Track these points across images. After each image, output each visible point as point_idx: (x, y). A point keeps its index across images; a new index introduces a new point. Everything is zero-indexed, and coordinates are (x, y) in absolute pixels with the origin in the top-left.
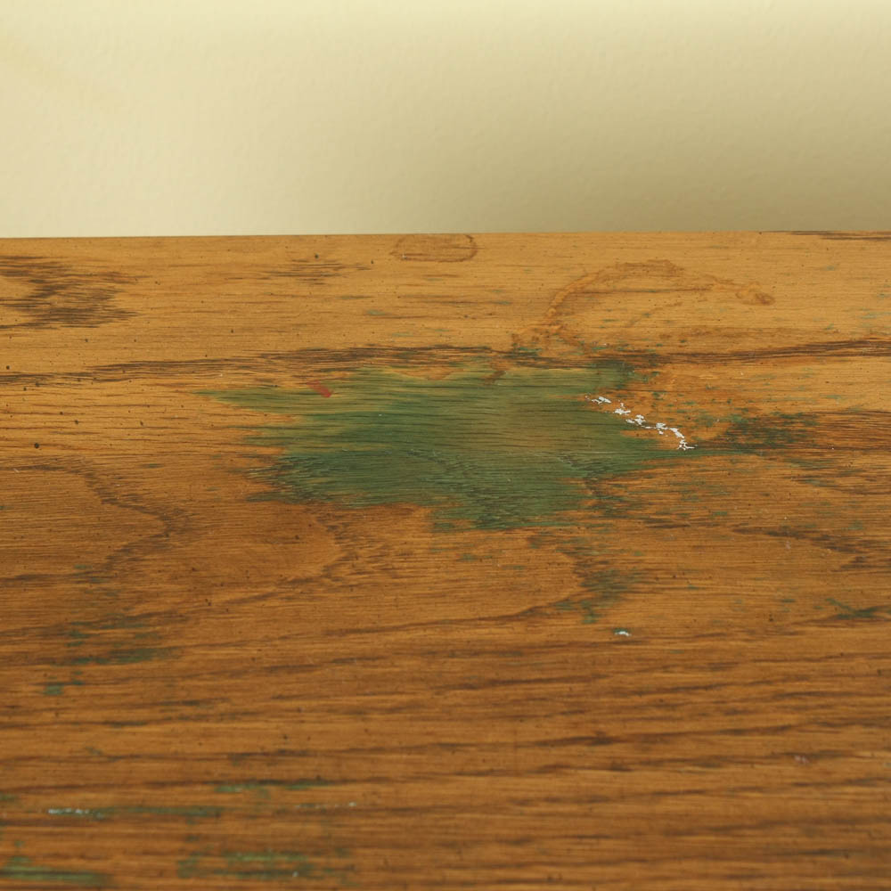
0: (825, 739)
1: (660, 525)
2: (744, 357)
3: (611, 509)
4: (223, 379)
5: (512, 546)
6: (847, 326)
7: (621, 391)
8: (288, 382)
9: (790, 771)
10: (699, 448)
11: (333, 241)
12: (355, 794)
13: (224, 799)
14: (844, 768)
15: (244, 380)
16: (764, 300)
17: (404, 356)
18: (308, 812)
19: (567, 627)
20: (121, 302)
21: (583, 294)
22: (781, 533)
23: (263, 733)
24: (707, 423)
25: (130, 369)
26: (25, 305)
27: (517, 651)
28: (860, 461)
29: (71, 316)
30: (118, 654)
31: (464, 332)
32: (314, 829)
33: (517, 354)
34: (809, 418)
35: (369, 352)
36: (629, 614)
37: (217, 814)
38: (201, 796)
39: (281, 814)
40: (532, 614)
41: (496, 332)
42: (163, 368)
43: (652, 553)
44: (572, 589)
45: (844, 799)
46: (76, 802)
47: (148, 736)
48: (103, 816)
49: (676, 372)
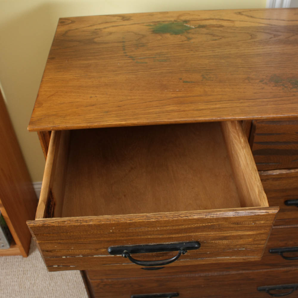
0: (213, 49)
1: (193, 34)
2: (198, 20)
3: (188, 33)
4: (145, 24)
5: (179, 36)
6: (208, 18)
7: (186, 23)
8: (152, 24)
9: (211, 52)
10: (196, 28)
11: (153, 13)
12: (169, 55)
13: (156, 56)
14: (216, 51)
15: (147, 24)
16: (199, 16)
17: (163, 22)
18: (165, 57)
19: (186, 42)
20: (132, 18)
21: (180, 16)
22: (206, 34)
23: (159, 51)
24: (196, 26)
25: (135, 24)
26: (122, 19)
27: (182, 44)
28: (212, 28)
29: (127, 20)
30: (141, 46)
31: (169, 19)
32: (166, 58)
33: (175, 21)
34: (206, 25)
35: (159, 21)
36: (192, 41)
37: (156, 57)
38: (154, 56)
39: (162, 57)
40: (182, 41)
41: (172, 19)
42: (138, 24)
43: (193, 36)
44: (186, 39)
45: (217, 54)
46: (141, 57)
47: (147, 52)
48: (145, 58)
49: (192, 22)
